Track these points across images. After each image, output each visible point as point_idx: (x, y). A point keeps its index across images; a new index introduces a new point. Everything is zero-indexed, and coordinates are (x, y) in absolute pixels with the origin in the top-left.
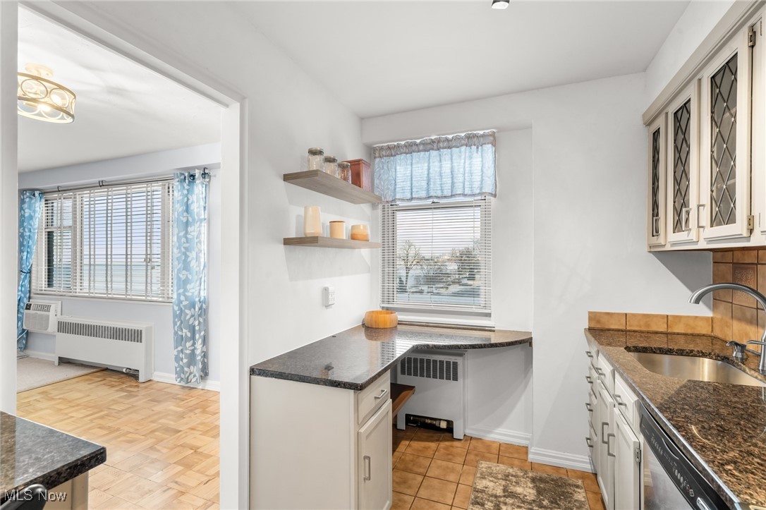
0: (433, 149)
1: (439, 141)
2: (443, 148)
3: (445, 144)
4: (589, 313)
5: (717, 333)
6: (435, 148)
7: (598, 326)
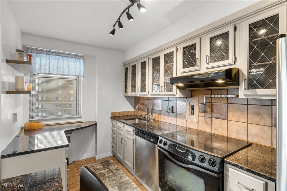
0: (60, 56)
1: (63, 53)
2: (65, 57)
3: (66, 55)
4: (112, 113)
5: (135, 114)
6: (61, 55)
7: (114, 116)
